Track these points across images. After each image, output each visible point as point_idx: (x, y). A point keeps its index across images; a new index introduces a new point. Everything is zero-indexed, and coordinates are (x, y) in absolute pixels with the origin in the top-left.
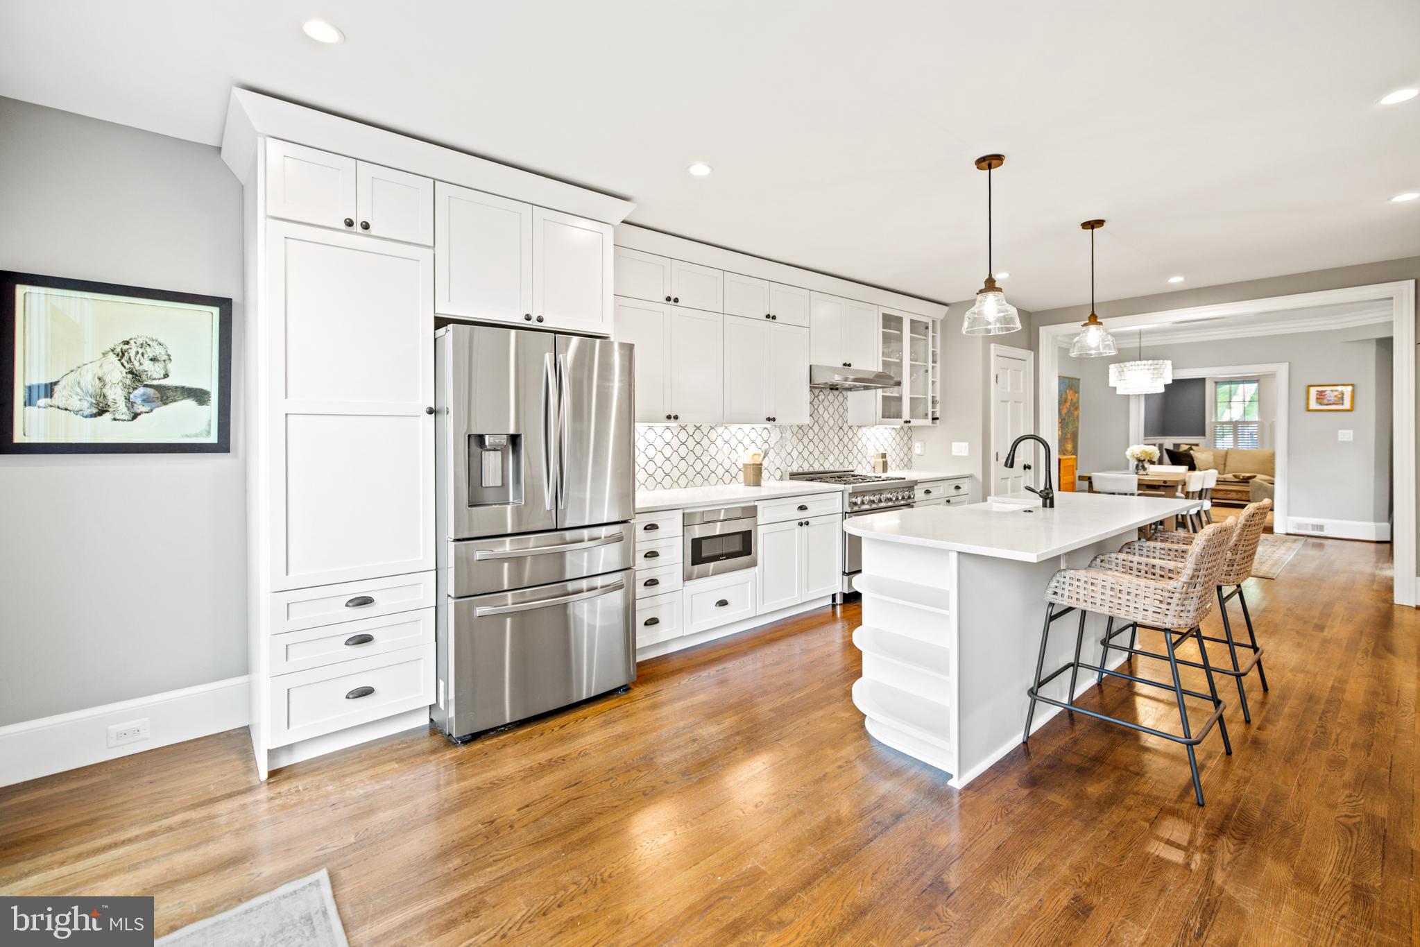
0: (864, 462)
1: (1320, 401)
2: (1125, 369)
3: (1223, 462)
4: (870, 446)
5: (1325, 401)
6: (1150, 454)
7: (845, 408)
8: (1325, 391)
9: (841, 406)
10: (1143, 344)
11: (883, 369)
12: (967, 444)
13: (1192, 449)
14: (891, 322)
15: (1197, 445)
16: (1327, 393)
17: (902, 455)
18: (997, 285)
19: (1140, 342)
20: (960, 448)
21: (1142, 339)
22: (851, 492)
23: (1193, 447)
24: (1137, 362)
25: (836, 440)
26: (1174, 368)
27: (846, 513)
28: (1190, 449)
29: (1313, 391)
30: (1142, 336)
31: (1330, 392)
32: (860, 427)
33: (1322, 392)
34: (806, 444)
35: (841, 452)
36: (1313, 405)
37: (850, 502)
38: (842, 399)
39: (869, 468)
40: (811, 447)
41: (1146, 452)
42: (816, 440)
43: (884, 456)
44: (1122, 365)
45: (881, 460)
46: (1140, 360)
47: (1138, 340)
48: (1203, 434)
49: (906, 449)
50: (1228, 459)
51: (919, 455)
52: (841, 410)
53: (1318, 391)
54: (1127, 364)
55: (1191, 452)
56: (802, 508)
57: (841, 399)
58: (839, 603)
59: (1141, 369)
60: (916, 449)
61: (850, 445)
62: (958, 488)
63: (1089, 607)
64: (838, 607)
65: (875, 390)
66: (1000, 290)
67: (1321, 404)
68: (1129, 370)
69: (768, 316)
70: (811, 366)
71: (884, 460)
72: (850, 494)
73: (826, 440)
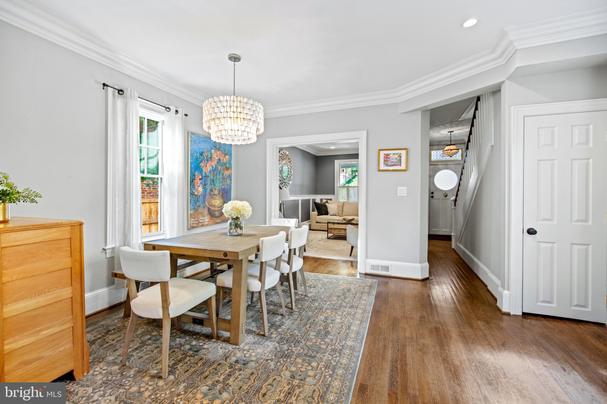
1: (386, 163)
3: (342, 210)
5: (390, 163)
8: (389, 154)
13: (328, 203)
15: (331, 200)
16: (391, 156)
23: (329, 201)
28: (327, 202)
29: (382, 154)
31: (393, 155)
33: (387, 155)
36: (382, 167)
48: (333, 193)
50: (344, 208)
53: (385, 154)
55: (327, 204)
67: (387, 165)
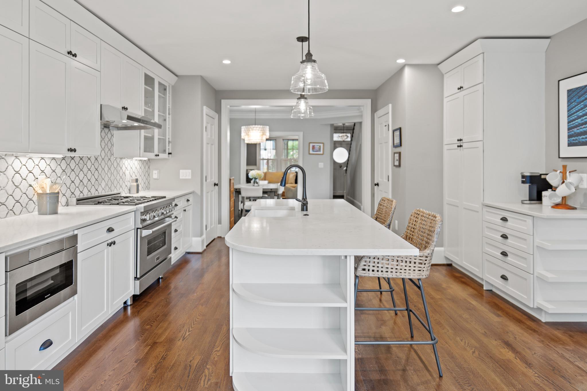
0: (124, 186)
2: (250, 129)
4: (127, 173)
5: (315, 150)
6: (260, 175)
7: (112, 144)
9: (109, 142)
10: (257, 117)
11: (145, 115)
12: (190, 171)
14: (149, 80)
16: (315, 146)
17: (145, 179)
18: (313, 58)
19: (255, 116)
20: (185, 174)
21: (256, 115)
22: (143, 211)
24: (253, 126)
25: (106, 169)
26: (270, 131)
27: (137, 229)
29: (311, 145)
30: (256, 113)
32: (121, 158)
34: (85, 172)
35: (110, 179)
36: (311, 152)
37: (141, 219)
38: (111, 136)
39: (127, 190)
40: (89, 175)
41: (259, 174)
42: (93, 169)
43: (137, 180)
44: (249, 127)
45: (135, 184)
46: (255, 125)
47: (254, 115)
48: (256, 164)
49: (147, 175)
51: (155, 179)
52: (109, 145)
54: (252, 126)
56: (110, 230)
57: (109, 135)
58: (129, 304)
59: (255, 130)
60: (154, 175)
61: (115, 173)
62: (188, 200)
63: (390, 275)
64: (129, 308)
65: (139, 131)
66: (314, 61)
67: (313, 151)
68: (252, 130)
69: (70, 53)
70: (101, 105)
71: (137, 183)
72: (141, 213)
73: (100, 169)
